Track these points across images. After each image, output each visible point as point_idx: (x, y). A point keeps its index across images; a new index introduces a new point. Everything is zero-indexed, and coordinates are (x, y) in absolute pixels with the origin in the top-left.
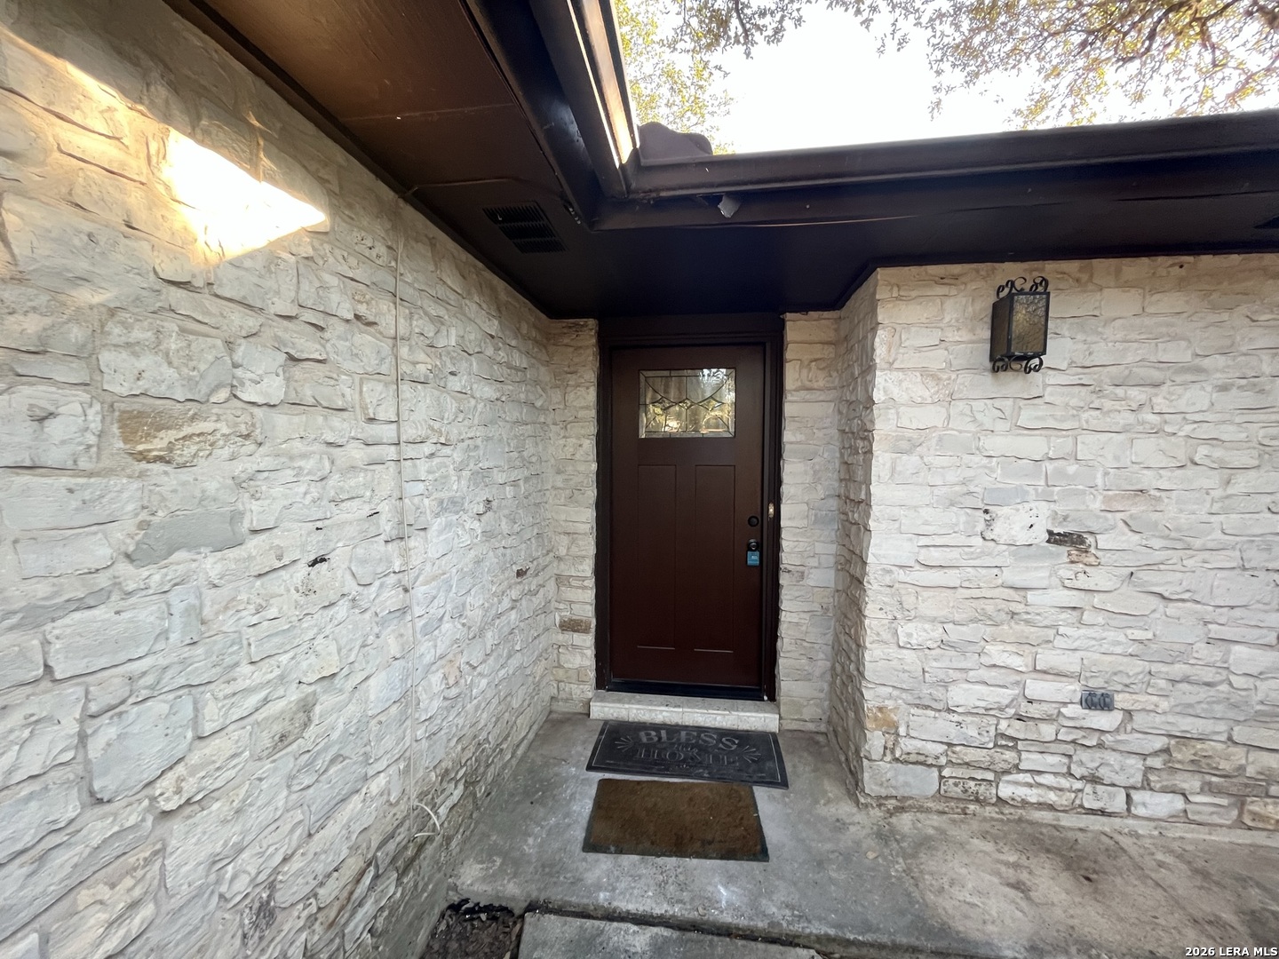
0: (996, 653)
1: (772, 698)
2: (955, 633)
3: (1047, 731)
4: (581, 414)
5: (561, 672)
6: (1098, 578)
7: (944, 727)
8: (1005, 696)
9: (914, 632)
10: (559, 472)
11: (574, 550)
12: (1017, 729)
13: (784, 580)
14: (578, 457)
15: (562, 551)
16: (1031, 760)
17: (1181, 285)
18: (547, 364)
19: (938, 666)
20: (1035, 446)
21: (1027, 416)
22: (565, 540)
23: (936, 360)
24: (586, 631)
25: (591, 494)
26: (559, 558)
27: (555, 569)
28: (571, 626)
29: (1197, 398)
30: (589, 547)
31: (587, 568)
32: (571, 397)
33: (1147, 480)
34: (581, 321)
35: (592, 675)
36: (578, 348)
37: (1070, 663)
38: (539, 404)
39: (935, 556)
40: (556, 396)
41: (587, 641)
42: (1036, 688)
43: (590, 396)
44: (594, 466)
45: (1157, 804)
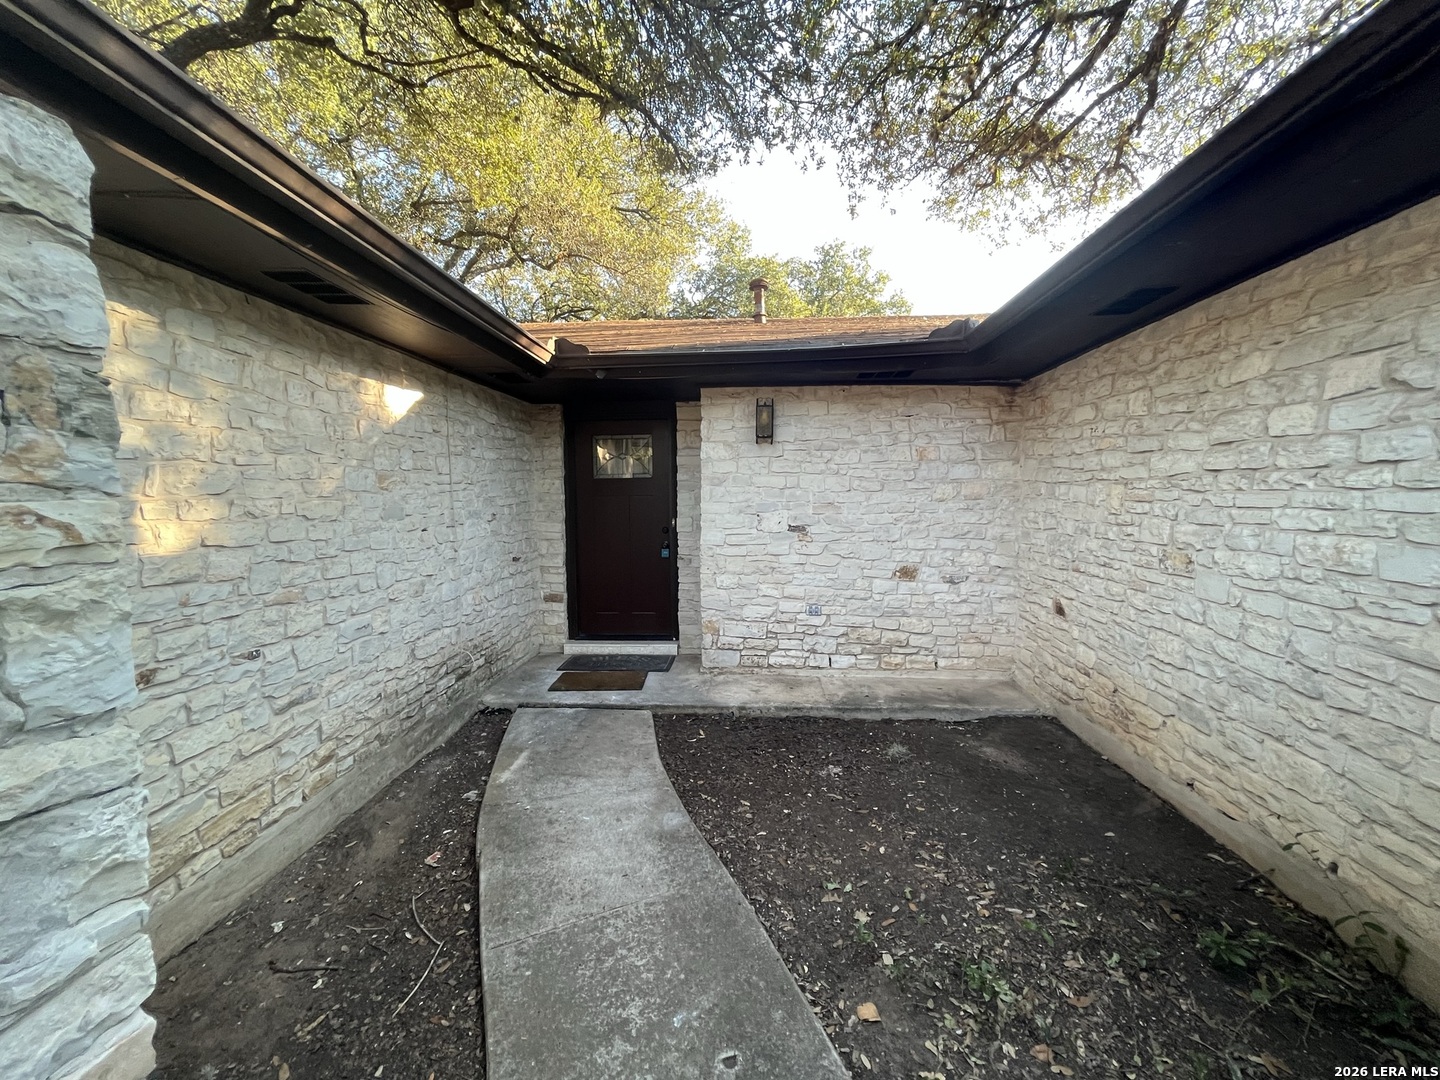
0: (765, 589)
1: (677, 639)
2: (745, 580)
3: (791, 628)
4: (553, 464)
5: (545, 628)
6: (813, 548)
7: (741, 629)
8: (769, 611)
9: (726, 580)
10: (540, 501)
11: (551, 550)
12: (776, 628)
13: (680, 564)
14: (552, 491)
15: (544, 551)
16: (784, 644)
17: (846, 399)
18: (530, 433)
19: (737, 597)
20: (779, 481)
21: (776, 467)
22: (545, 544)
23: (731, 437)
24: (561, 601)
25: (561, 514)
26: (542, 556)
27: (540, 562)
28: (551, 598)
29: (853, 456)
30: (561, 548)
31: (560, 561)
32: (546, 453)
33: (832, 497)
34: (552, 406)
35: (565, 628)
36: (550, 422)
37: (799, 592)
38: (525, 458)
39: (734, 540)
40: (537, 453)
41: (561, 609)
42: (785, 605)
43: (559, 453)
44: (563, 497)
45: (842, 661)
